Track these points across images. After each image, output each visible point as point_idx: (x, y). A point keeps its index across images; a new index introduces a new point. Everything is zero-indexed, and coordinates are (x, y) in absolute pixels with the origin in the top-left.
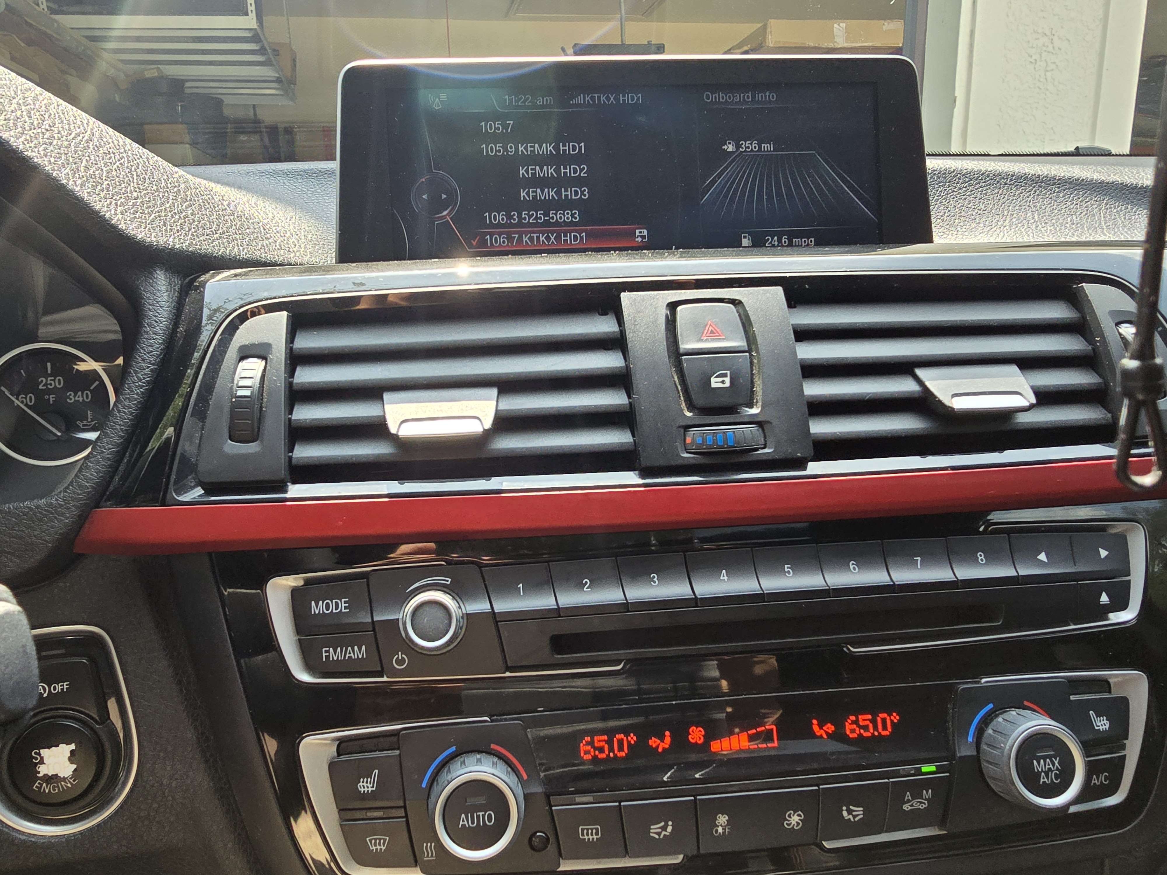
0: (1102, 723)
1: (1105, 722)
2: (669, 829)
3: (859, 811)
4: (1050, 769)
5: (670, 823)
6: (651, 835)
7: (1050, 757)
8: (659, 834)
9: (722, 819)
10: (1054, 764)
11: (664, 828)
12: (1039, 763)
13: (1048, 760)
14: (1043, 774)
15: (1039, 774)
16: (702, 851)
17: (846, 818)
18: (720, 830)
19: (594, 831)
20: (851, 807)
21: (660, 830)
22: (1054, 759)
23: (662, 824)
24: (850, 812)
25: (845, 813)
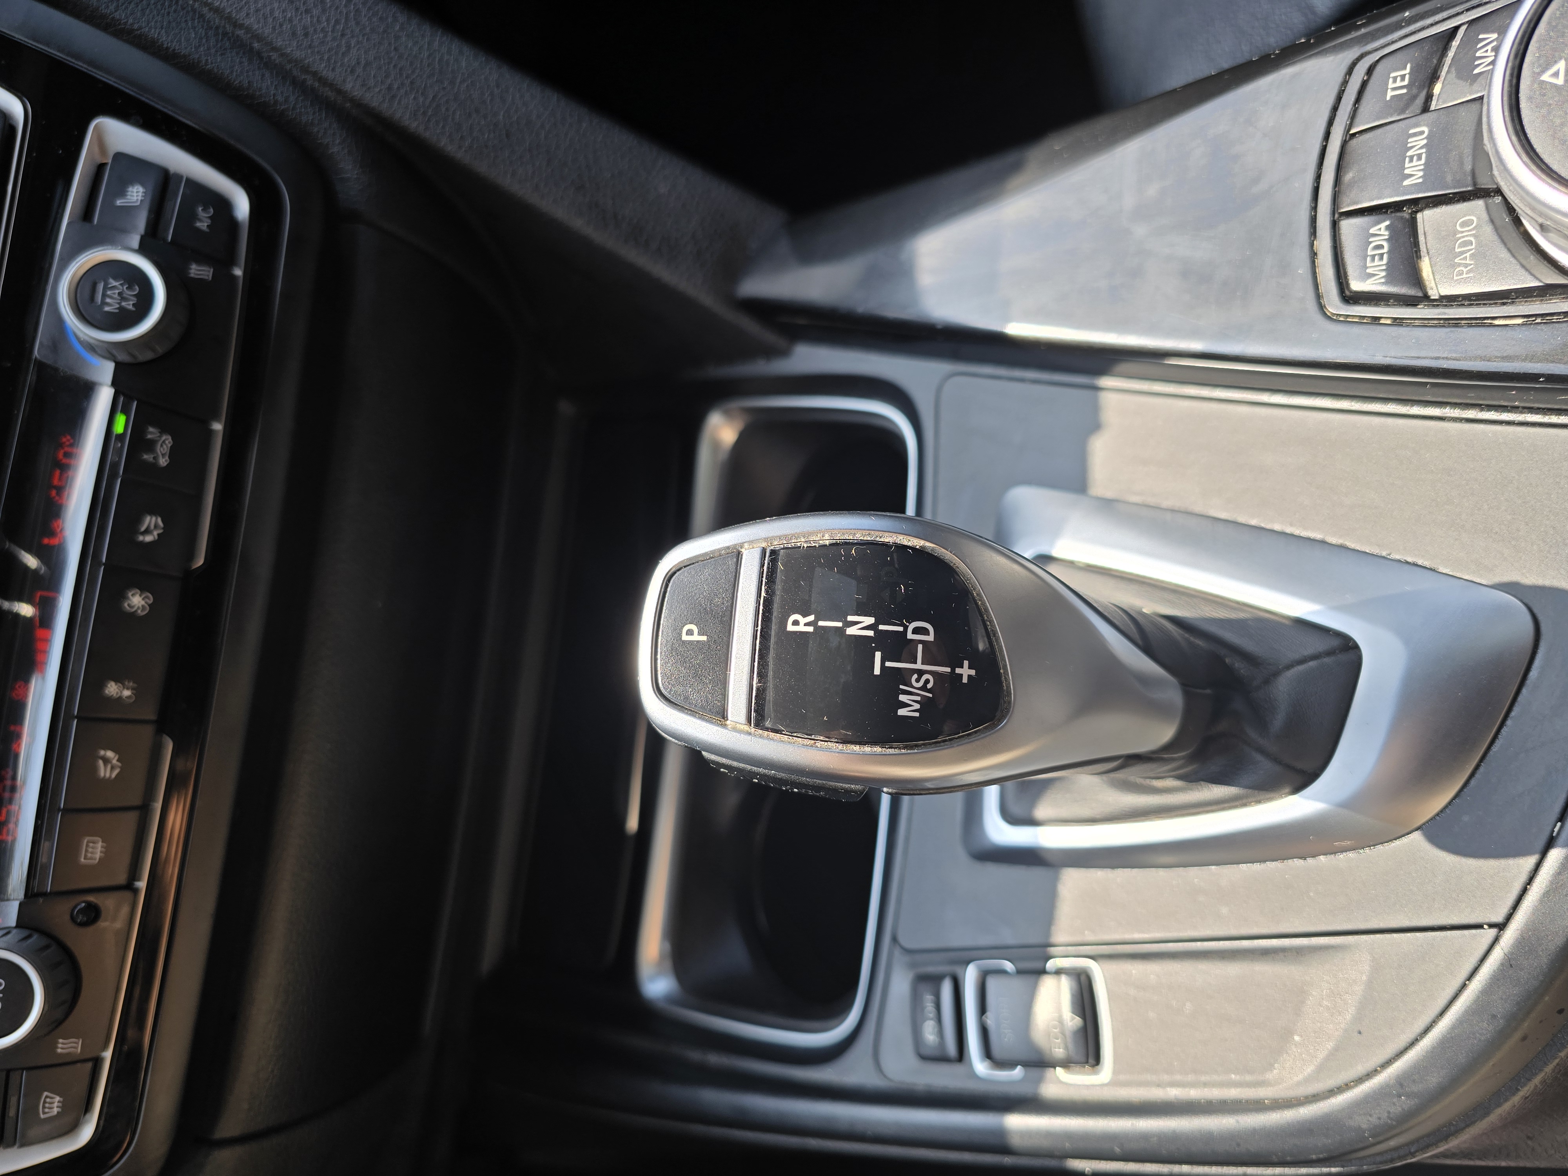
0: (135, 194)
1: (135, 190)
2: (110, 754)
3: (149, 521)
4: (119, 294)
5: (102, 753)
6: (113, 776)
7: (105, 288)
8: (113, 768)
9: (112, 689)
10: (114, 288)
11: (106, 761)
12: (108, 304)
13: (109, 293)
14: (123, 304)
15: (121, 309)
16: (153, 717)
17: (156, 537)
18: (127, 693)
19: (91, 845)
20: (143, 529)
21: (109, 767)
22: (110, 286)
23: (101, 763)
24: (147, 531)
25: (148, 538)
